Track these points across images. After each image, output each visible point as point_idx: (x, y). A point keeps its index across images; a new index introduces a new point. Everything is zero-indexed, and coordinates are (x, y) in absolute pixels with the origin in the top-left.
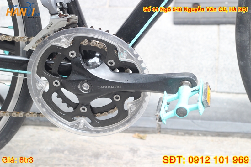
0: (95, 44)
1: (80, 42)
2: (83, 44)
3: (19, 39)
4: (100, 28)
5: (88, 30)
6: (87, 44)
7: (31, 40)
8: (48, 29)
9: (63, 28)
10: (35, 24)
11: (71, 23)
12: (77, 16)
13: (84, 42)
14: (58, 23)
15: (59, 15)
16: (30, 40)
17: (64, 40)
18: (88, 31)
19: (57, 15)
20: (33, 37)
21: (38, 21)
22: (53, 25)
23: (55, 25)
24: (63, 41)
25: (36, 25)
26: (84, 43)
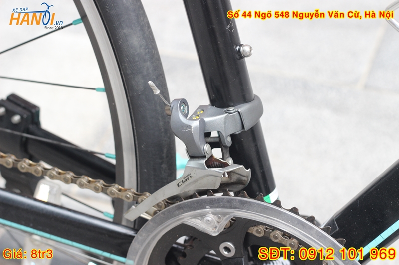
0: (280, 239)
1: (248, 228)
2: (255, 233)
3: (117, 193)
4: (295, 208)
5: (267, 208)
6: (262, 235)
7: (142, 201)
8: (178, 186)
9: (212, 190)
10: (160, 161)
11: (232, 181)
12: (247, 169)
13: (256, 228)
14: (202, 178)
15: (206, 162)
16: (139, 200)
17: (210, 217)
18: (266, 210)
19: (203, 161)
20: (148, 194)
21: (167, 156)
22: (190, 180)
23: (196, 181)
24: (209, 221)
25: (161, 163)
26: (257, 231)
